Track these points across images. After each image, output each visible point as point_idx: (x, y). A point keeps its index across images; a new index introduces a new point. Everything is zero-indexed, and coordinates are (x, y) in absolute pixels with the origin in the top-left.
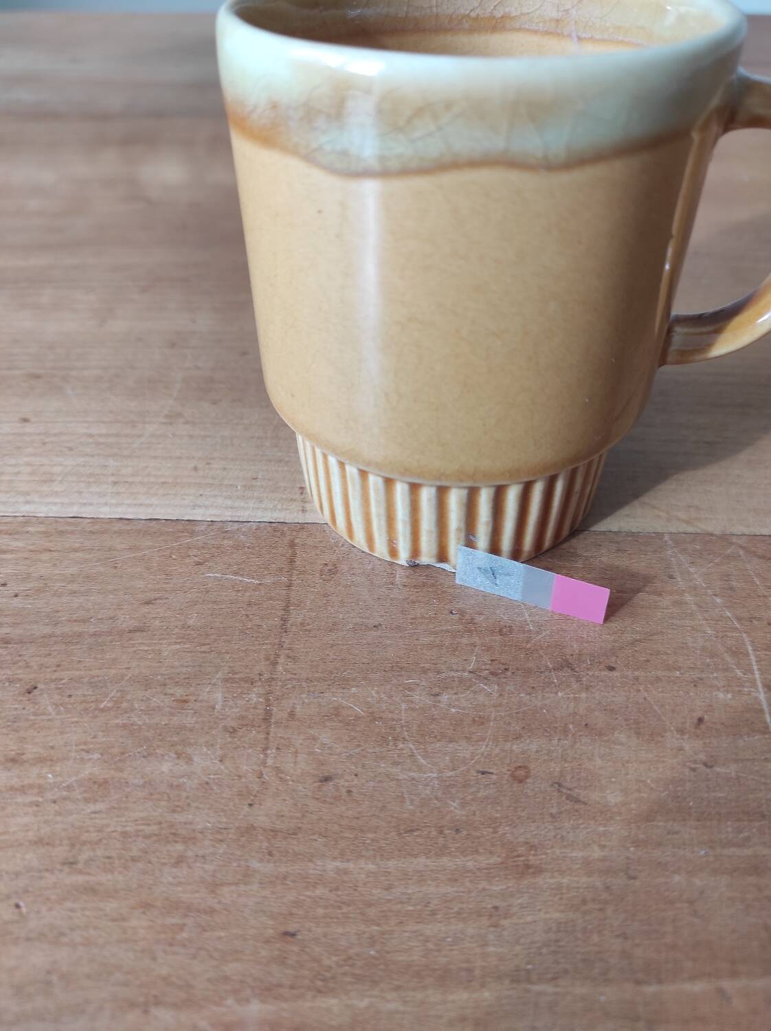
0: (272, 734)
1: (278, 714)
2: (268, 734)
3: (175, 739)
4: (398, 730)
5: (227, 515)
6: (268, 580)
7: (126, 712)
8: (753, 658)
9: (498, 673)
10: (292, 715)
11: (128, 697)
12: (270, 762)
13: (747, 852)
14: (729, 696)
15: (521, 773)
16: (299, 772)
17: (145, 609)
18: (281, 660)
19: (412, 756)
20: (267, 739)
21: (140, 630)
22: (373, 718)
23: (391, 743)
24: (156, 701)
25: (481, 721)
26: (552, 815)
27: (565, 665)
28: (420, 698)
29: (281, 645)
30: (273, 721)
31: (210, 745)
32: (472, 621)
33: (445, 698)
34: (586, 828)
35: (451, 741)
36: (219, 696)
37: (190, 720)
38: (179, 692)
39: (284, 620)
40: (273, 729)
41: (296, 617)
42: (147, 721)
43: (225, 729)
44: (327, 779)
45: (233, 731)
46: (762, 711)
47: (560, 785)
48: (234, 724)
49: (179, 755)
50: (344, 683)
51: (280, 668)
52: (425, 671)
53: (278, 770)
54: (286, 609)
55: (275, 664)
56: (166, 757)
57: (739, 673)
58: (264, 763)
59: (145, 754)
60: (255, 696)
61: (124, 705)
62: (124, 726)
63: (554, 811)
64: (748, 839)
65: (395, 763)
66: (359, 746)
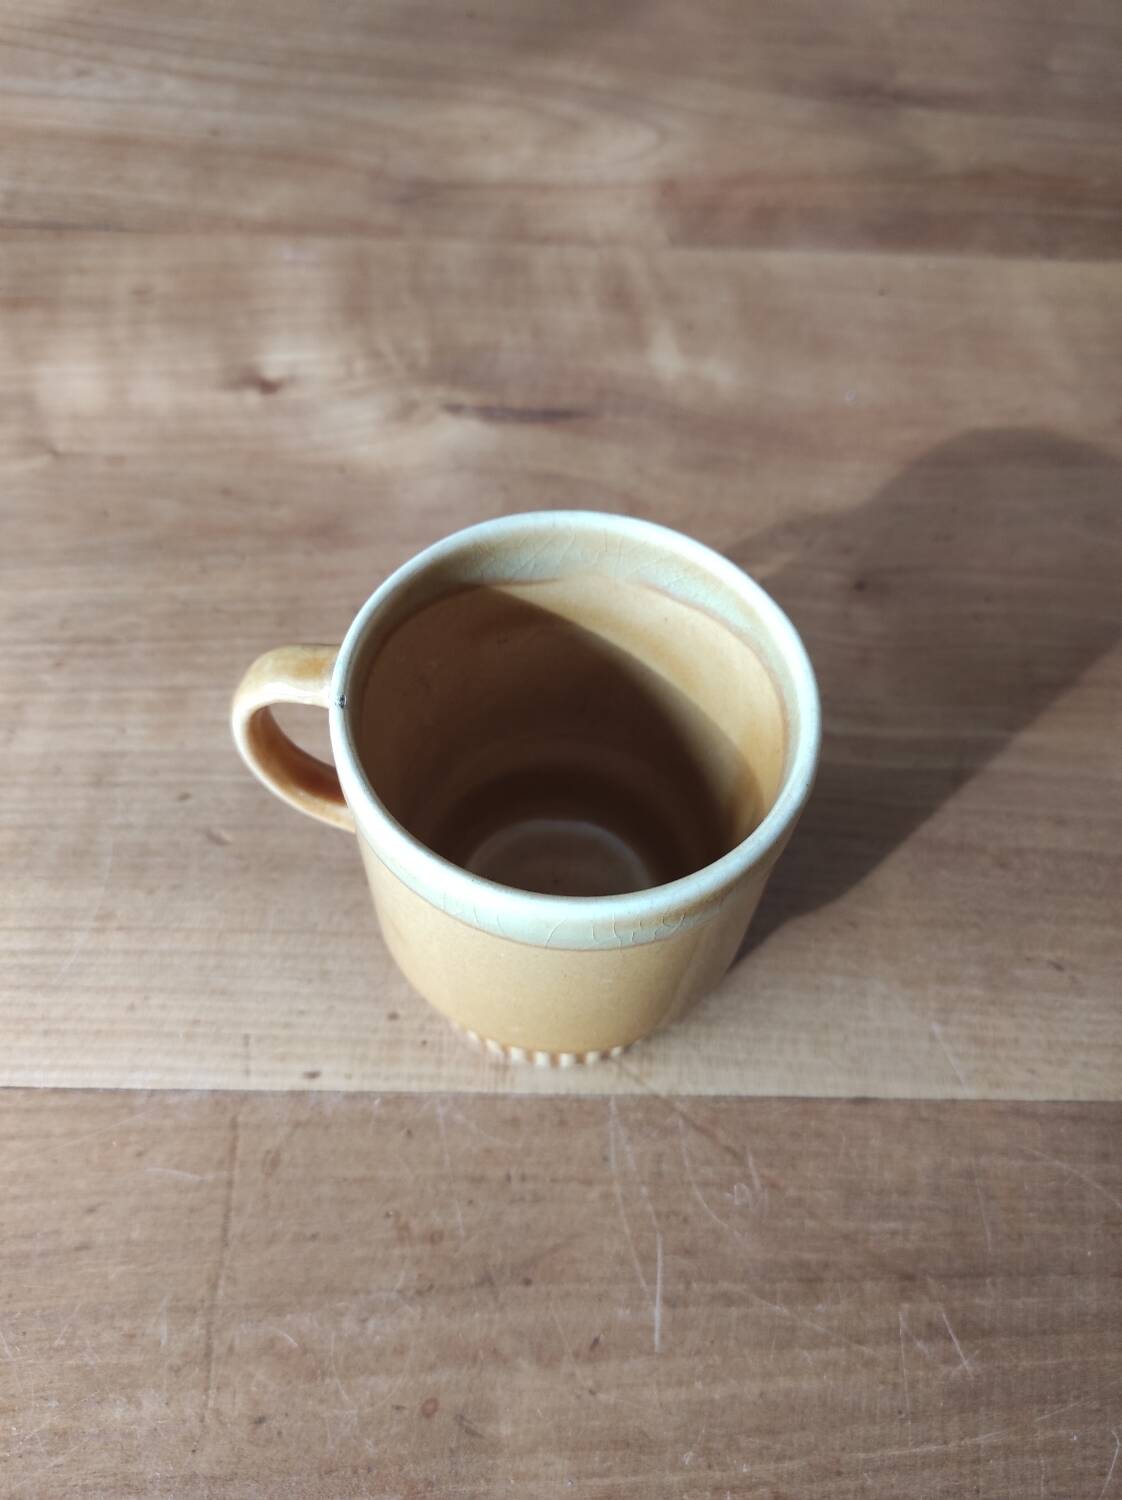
0: (213, 1372)
1: (219, 1349)
2: (209, 1371)
3: (126, 1381)
4: (326, 1363)
5: (167, 1082)
6: (210, 1177)
7: (79, 1351)
8: (660, 1264)
9: (423, 1292)
10: (231, 1349)
11: (80, 1333)
12: (211, 1403)
13: (607, 1481)
14: (628, 1312)
15: (430, 1407)
16: (236, 1413)
17: (89, 1220)
18: (222, 1283)
19: (337, 1392)
20: (208, 1377)
21: (83, 1247)
22: (305, 1351)
23: (319, 1378)
24: (107, 1337)
25: (400, 1351)
26: (451, 1451)
27: (486, 1280)
28: (349, 1325)
29: (221, 1263)
30: (214, 1356)
31: (157, 1387)
32: (406, 1227)
33: (371, 1325)
34: (478, 1461)
35: (373, 1373)
36: (164, 1329)
37: (137, 1359)
38: (127, 1325)
39: (225, 1230)
40: (213, 1365)
41: (237, 1226)
42: (99, 1361)
43: (171, 1368)
44: (260, 1421)
45: (176, 1371)
46: (651, 1330)
47: (462, 1418)
48: (178, 1362)
49: (129, 1401)
50: (279, 1310)
51: (221, 1292)
52: (355, 1293)
53: (217, 1413)
54: (226, 1216)
55: (214, 1287)
56: (118, 1402)
57: (643, 1284)
58: (205, 1405)
59: (98, 1399)
60: (197, 1330)
61: (77, 1342)
62: (78, 1368)
63: (453, 1445)
64: (610, 1469)
65: (322, 1401)
66: (289, 1382)
